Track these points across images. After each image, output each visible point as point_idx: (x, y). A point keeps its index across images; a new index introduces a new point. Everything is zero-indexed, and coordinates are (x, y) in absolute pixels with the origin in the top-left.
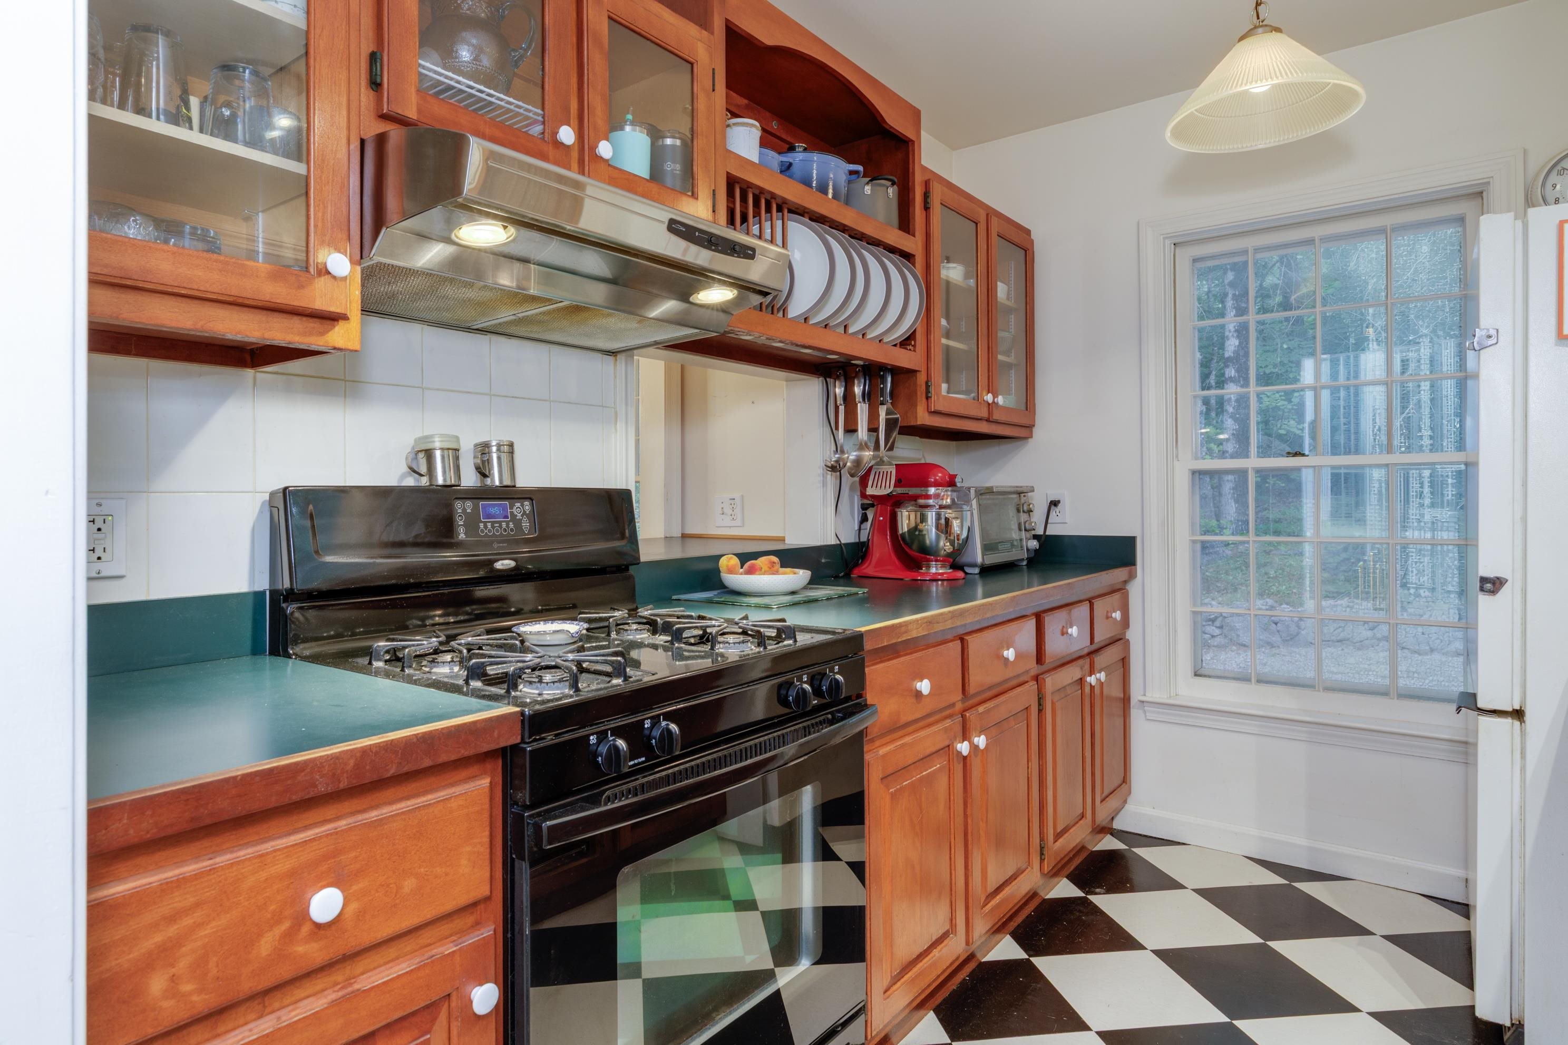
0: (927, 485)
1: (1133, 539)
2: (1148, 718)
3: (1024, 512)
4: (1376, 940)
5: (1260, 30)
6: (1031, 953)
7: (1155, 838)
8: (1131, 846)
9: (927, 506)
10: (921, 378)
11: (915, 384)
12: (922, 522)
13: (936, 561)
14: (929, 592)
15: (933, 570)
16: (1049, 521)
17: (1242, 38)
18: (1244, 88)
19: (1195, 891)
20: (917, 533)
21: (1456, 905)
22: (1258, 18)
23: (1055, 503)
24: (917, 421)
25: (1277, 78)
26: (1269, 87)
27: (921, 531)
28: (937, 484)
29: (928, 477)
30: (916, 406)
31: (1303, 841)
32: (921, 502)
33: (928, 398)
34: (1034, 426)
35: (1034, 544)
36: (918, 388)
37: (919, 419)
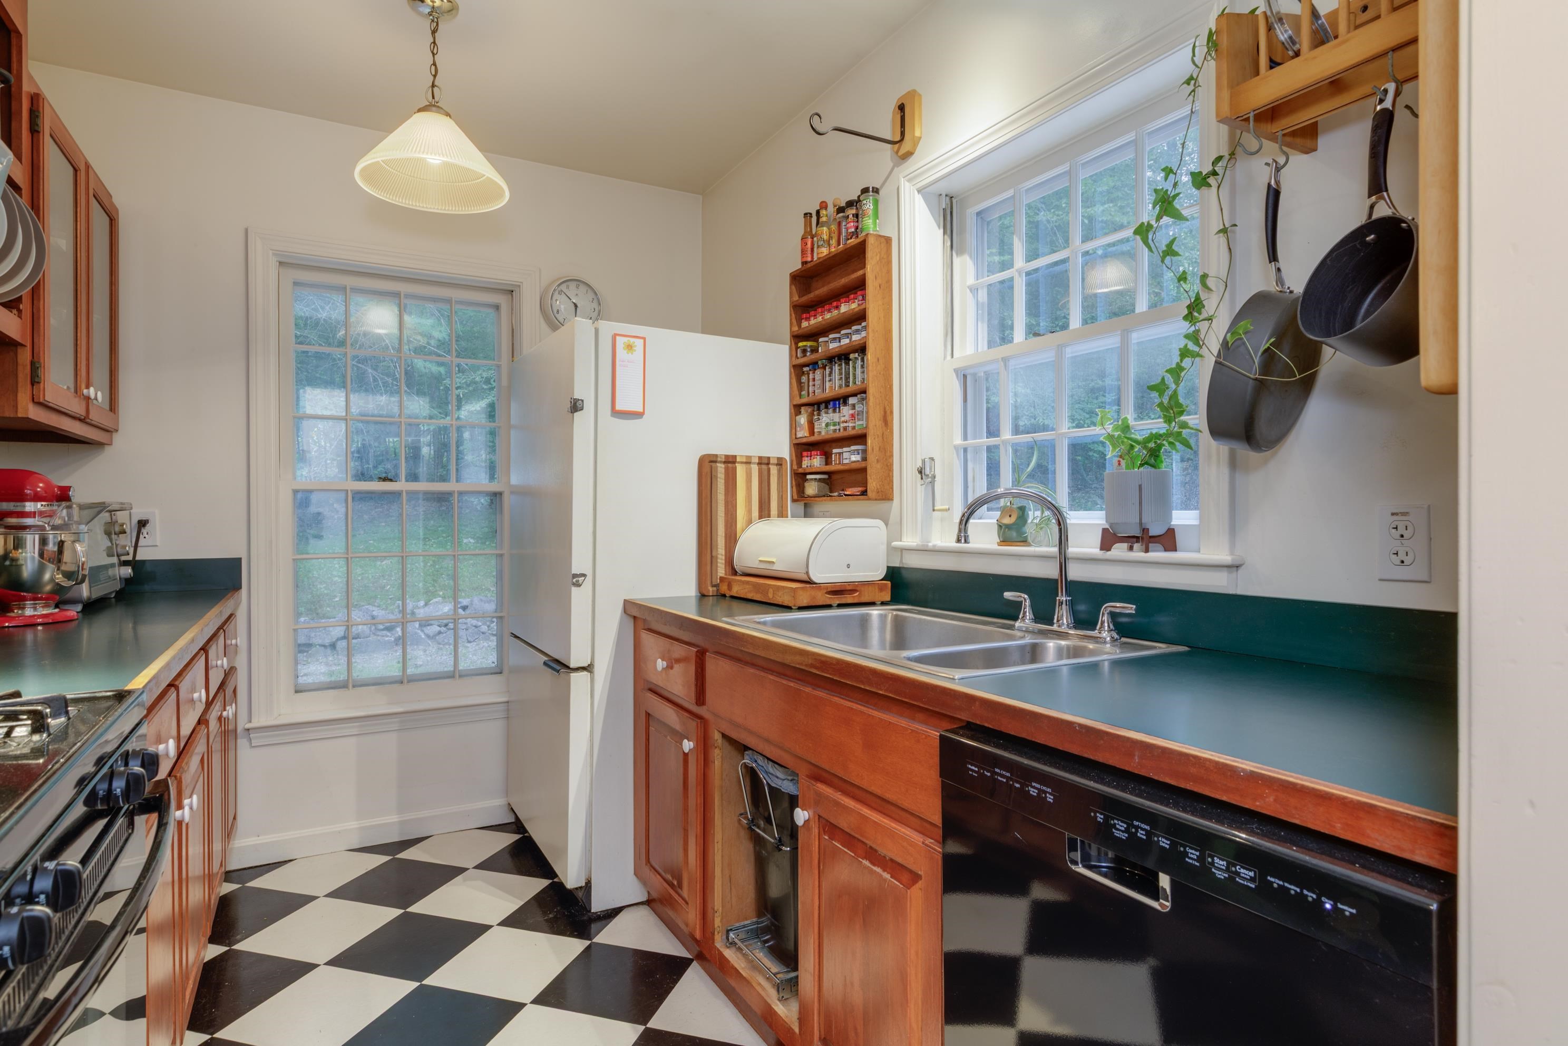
0: (22, 498)
1: (238, 561)
2: (253, 745)
3: (115, 534)
4: (472, 872)
5: (434, 108)
6: (212, 1030)
7: (261, 866)
8: (243, 882)
9: (24, 528)
10: (25, 356)
11: (16, 363)
12: (16, 547)
13: (35, 599)
14: (23, 642)
15: (29, 612)
16: (139, 545)
17: (420, 110)
18: (424, 156)
19: (328, 895)
20: (7, 563)
21: (508, 825)
22: (433, 98)
23: (142, 524)
24: (17, 412)
25: (447, 157)
26: (438, 162)
27: (14, 560)
28: (36, 498)
29: (24, 488)
30: (15, 393)
31: (394, 818)
32: (13, 521)
33: (33, 383)
34: (117, 431)
35: (128, 571)
36: (20, 368)
37: (20, 410)
